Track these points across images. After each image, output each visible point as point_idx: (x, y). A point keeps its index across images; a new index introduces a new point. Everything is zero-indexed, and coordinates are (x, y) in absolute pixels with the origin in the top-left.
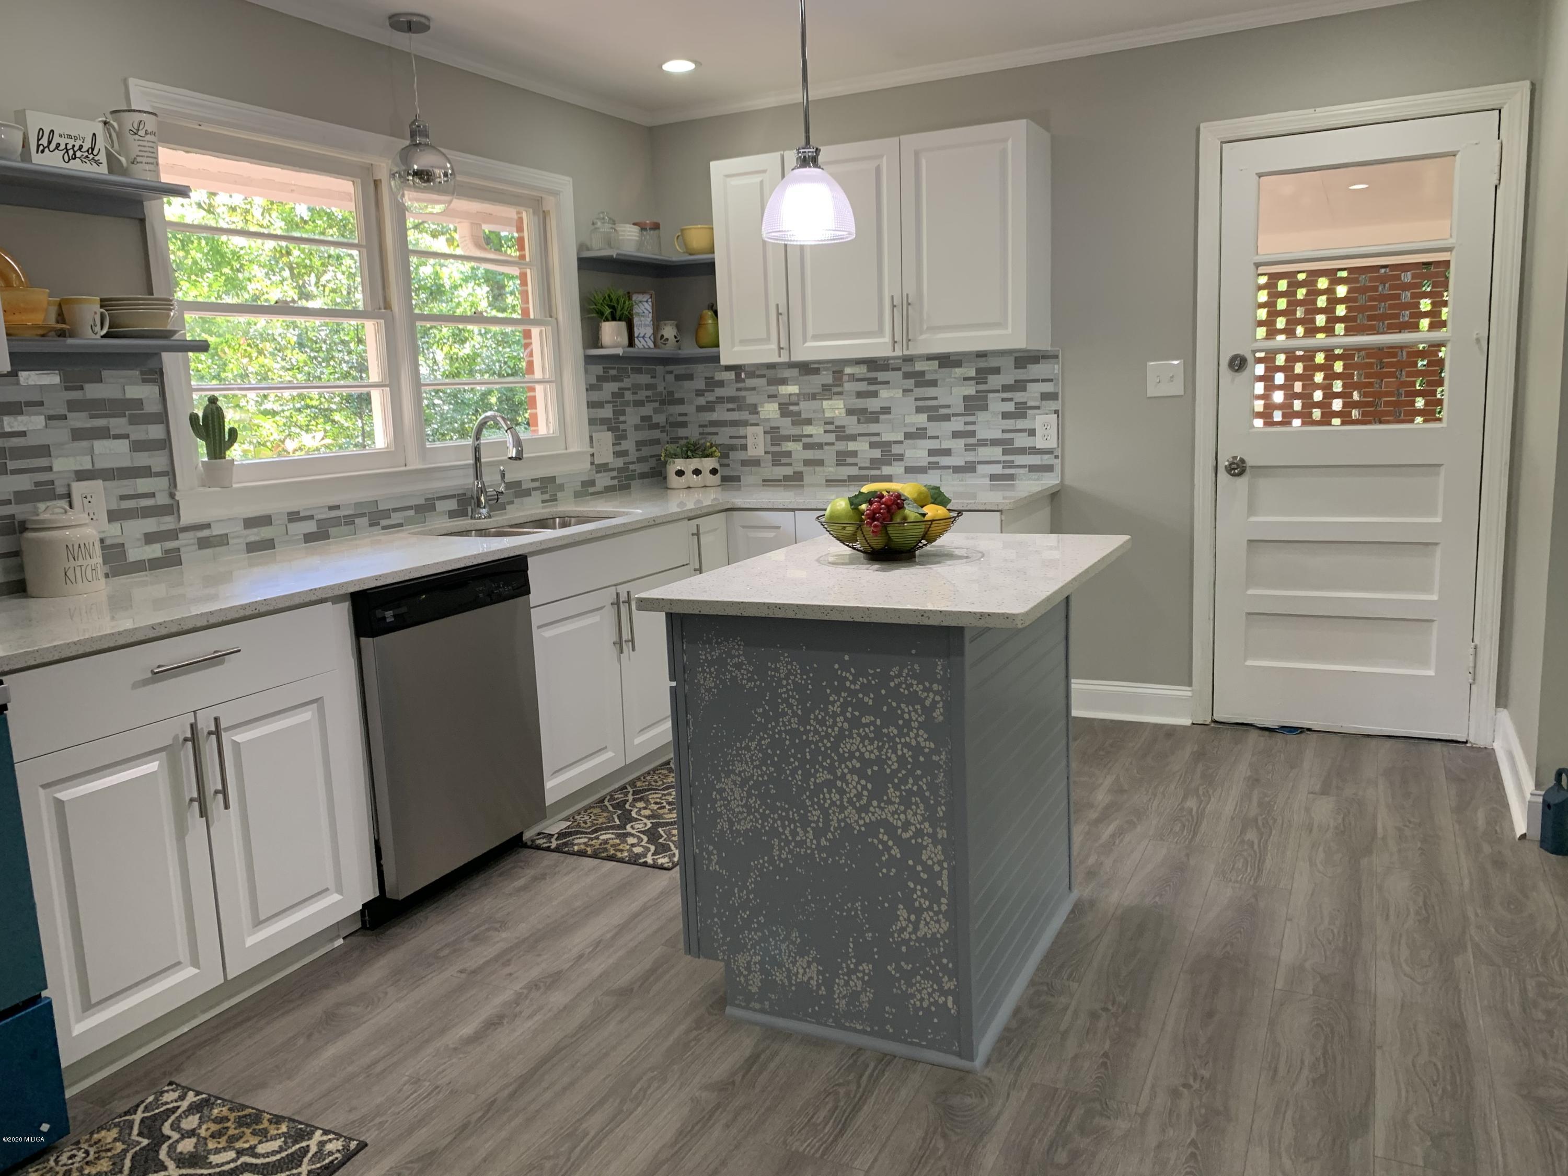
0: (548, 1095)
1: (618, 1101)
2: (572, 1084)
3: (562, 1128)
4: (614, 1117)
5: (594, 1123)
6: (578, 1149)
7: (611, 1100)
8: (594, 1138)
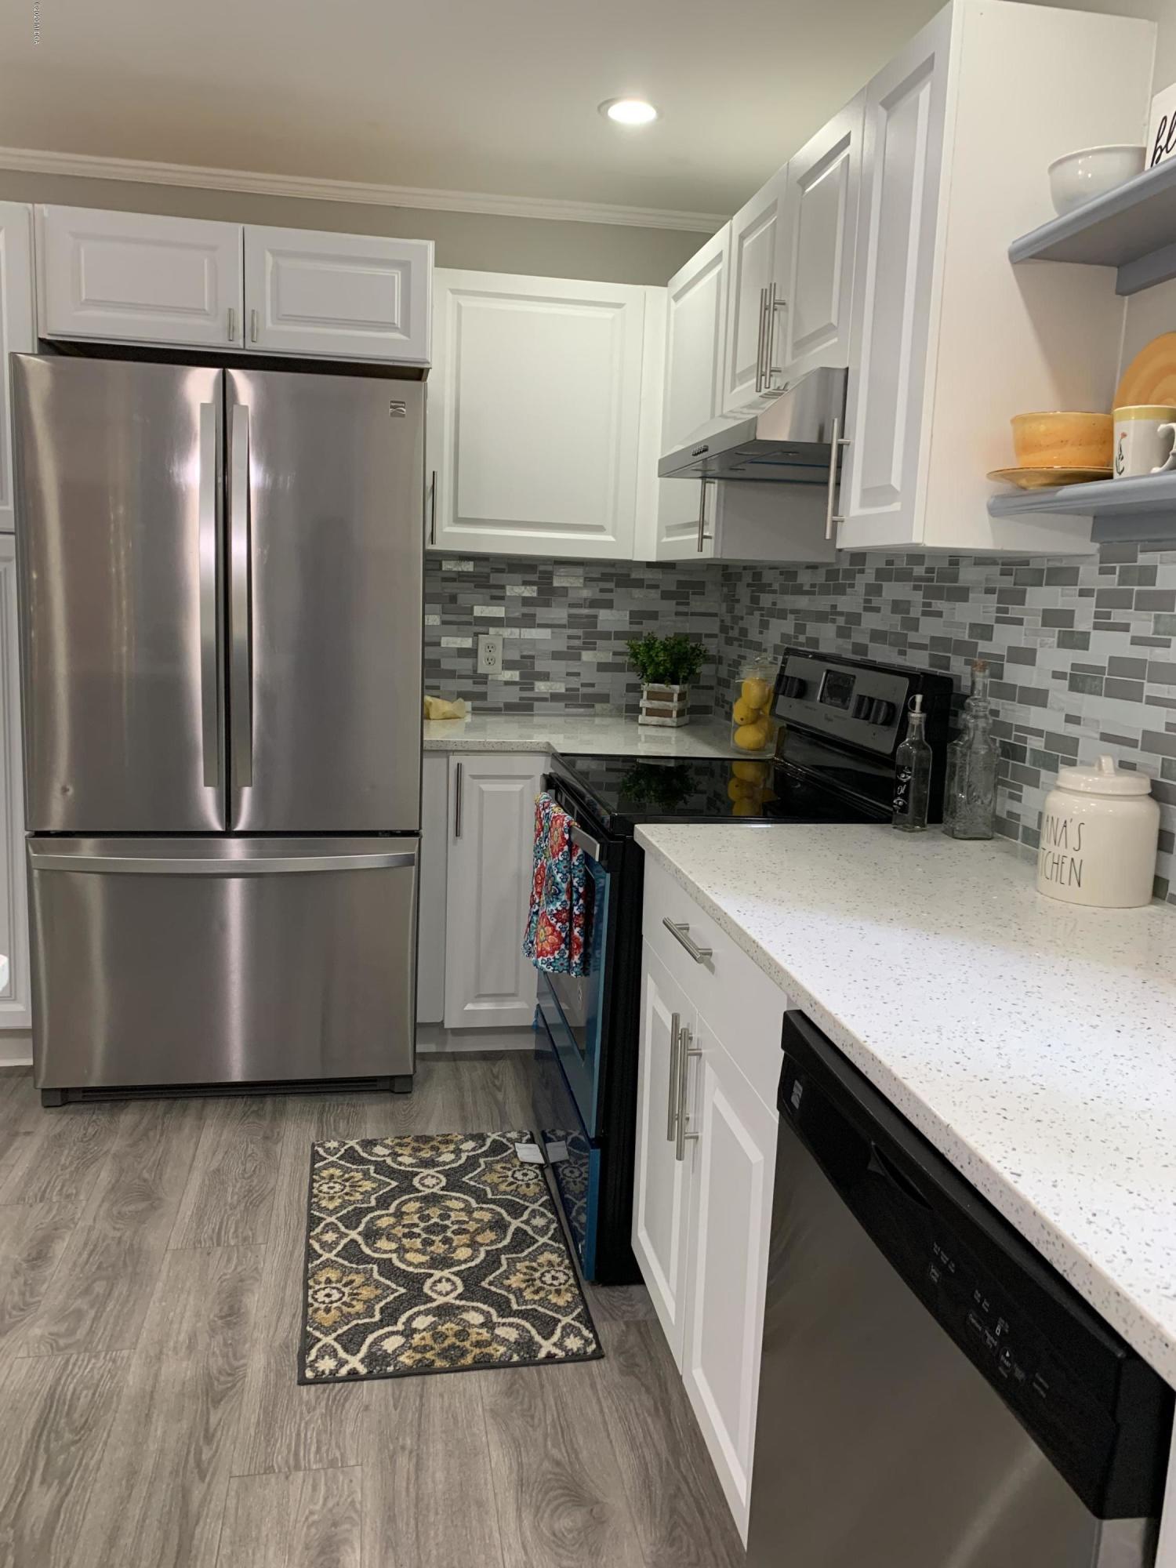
0: (135, 1511)
1: (27, 1539)
2: (112, 1541)
3: (82, 1478)
4: (18, 1516)
5: (42, 1501)
6: (41, 1465)
7: (37, 1536)
8: (30, 1482)
